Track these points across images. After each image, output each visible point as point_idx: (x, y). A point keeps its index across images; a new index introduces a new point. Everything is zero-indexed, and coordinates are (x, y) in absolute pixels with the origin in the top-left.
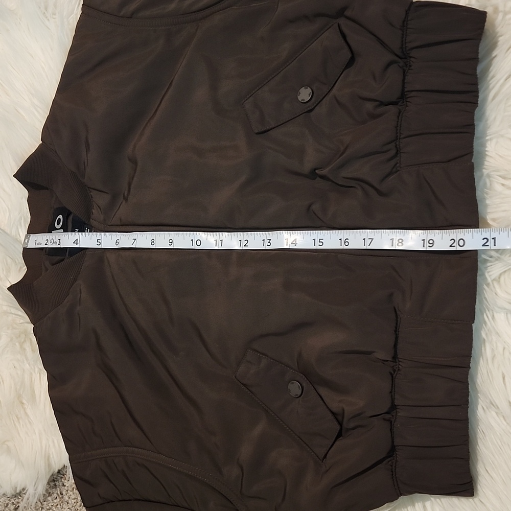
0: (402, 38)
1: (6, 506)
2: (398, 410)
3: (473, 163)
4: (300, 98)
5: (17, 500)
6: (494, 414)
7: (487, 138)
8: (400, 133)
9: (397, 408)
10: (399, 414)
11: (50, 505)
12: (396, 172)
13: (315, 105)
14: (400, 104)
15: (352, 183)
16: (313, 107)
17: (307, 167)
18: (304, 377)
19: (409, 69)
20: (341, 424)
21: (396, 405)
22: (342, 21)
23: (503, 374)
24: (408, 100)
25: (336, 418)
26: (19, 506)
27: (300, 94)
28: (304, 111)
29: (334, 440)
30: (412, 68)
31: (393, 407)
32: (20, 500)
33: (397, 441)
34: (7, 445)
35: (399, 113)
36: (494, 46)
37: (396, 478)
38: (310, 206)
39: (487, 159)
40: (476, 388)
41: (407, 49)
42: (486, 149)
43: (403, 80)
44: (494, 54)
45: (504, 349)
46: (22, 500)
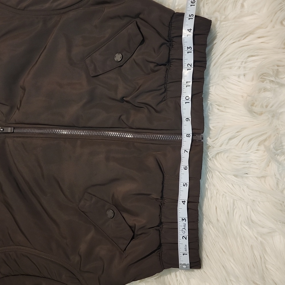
0: (169, 31)
2: (163, 225)
3: (203, 97)
4: (116, 59)
6: (211, 227)
7: (210, 85)
8: (167, 81)
9: (162, 224)
10: (164, 227)
12: (165, 100)
13: (124, 63)
14: (167, 65)
15: (142, 105)
16: (122, 64)
17: (119, 96)
18: (115, 207)
19: (172, 47)
20: (134, 232)
21: (162, 222)
22: (138, 20)
23: (216, 206)
24: (172, 63)
25: (131, 229)
27: (116, 57)
28: (117, 66)
29: (130, 240)
30: (173, 47)
31: (161, 223)
33: (163, 241)
35: (167, 70)
36: (214, 38)
37: (162, 260)
38: (120, 117)
39: (210, 95)
40: (203, 213)
41: (171, 37)
42: (210, 90)
43: (169, 53)
44: (215, 42)
45: (217, 193)
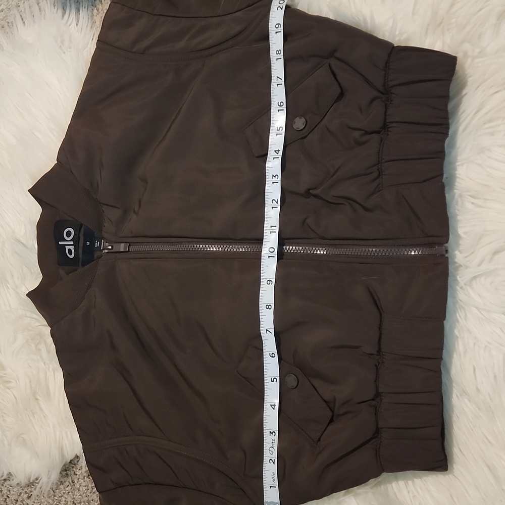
0: (385, 77)
1: (19, 496)
2: (382, 397)
3: (443, 183)
4: (295, 126)
5: (30, 489)
6: (466, 401)
7: (457, 164)
8: (382, 158)
9: (381, 396)
10: (383, 401)
11: (62, 492)
12: (379, 191)
13: (308, 133)
14: (382, 133)
15: (342, 201)
16: (307, 134)
17: (302, 189)
18: (299, 370)
19: (391, 103)
20: (333, 412)
21: (380, 393)
22: (333, 62)
23: (474, 366)
24: (390, 129)
25: (328, 406)
26: (31, 495)
27: (295, 122)
28: (298, 138)
29: (327, 424)
30: (392, 102)
31: (378, 394)
32: (33, 489)
33: (381, 424)
34: (23, 438)
35: (381, 141)
36: (463, 86)
37: (379, 456)
38: (305, 220)
39: (458, 180)
40: (451, 378)
41: (389, 86)
42: (457, 172)
43: (385, 113)
44: (464, 92)
45: (475, 344)
46: (35, 489)
